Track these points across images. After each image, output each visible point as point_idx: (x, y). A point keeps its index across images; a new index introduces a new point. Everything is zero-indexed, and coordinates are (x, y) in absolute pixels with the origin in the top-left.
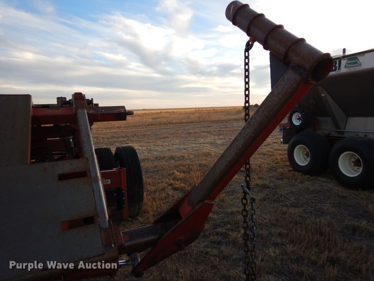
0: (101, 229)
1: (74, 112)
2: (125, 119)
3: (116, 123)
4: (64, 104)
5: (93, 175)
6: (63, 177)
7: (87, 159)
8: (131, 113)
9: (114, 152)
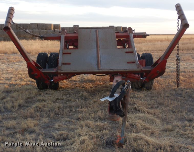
0: (137, 65)
1: (128, 34)
2: (146, 37)
3: (143, 39)
4: (125, 31)
5: (135, 53)
6: (126, 52)
7: (133, 49)
8: (148, 35)
9: (141, 57)
